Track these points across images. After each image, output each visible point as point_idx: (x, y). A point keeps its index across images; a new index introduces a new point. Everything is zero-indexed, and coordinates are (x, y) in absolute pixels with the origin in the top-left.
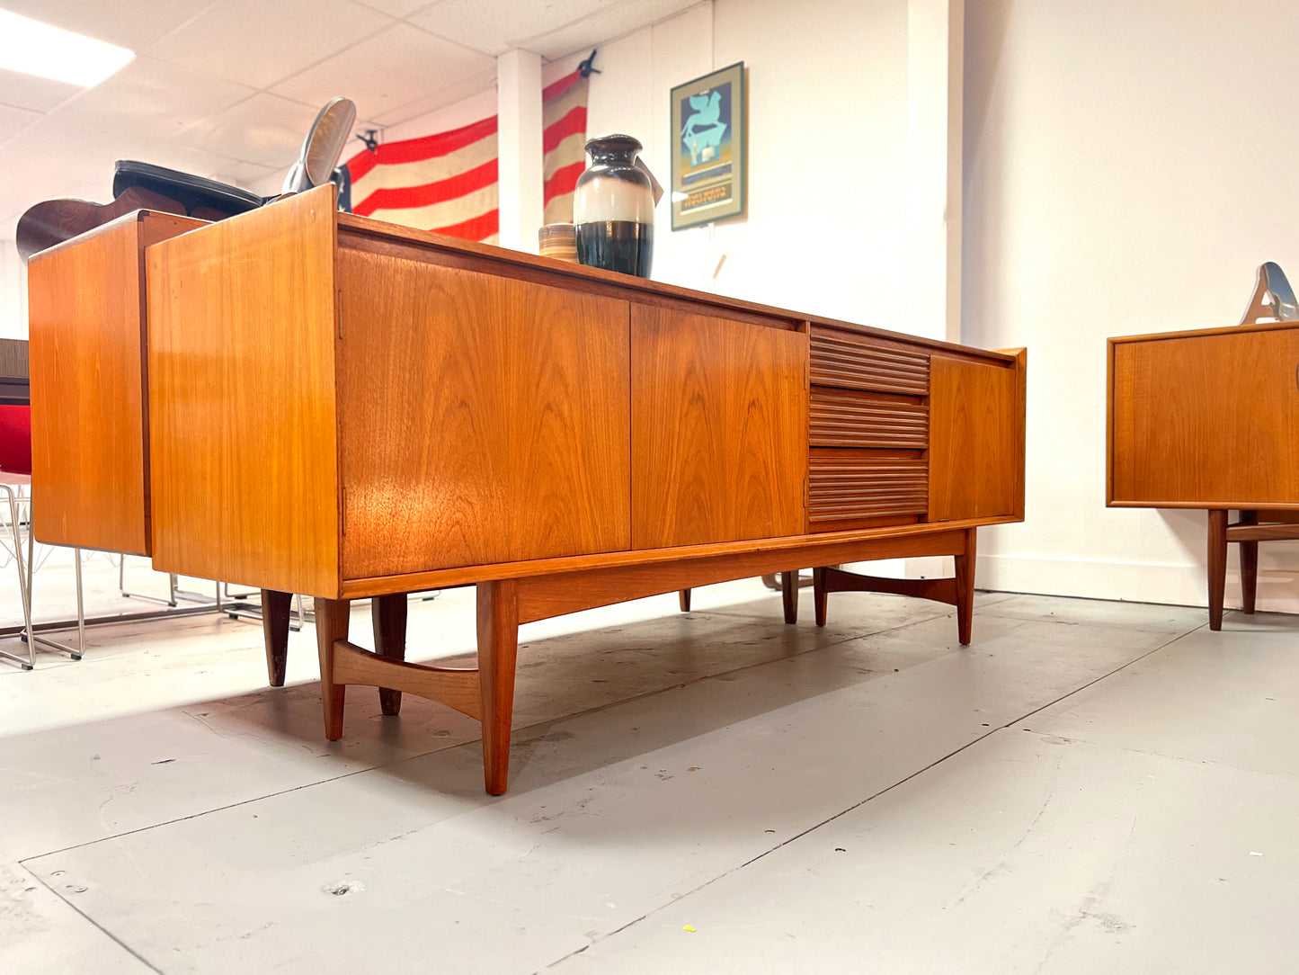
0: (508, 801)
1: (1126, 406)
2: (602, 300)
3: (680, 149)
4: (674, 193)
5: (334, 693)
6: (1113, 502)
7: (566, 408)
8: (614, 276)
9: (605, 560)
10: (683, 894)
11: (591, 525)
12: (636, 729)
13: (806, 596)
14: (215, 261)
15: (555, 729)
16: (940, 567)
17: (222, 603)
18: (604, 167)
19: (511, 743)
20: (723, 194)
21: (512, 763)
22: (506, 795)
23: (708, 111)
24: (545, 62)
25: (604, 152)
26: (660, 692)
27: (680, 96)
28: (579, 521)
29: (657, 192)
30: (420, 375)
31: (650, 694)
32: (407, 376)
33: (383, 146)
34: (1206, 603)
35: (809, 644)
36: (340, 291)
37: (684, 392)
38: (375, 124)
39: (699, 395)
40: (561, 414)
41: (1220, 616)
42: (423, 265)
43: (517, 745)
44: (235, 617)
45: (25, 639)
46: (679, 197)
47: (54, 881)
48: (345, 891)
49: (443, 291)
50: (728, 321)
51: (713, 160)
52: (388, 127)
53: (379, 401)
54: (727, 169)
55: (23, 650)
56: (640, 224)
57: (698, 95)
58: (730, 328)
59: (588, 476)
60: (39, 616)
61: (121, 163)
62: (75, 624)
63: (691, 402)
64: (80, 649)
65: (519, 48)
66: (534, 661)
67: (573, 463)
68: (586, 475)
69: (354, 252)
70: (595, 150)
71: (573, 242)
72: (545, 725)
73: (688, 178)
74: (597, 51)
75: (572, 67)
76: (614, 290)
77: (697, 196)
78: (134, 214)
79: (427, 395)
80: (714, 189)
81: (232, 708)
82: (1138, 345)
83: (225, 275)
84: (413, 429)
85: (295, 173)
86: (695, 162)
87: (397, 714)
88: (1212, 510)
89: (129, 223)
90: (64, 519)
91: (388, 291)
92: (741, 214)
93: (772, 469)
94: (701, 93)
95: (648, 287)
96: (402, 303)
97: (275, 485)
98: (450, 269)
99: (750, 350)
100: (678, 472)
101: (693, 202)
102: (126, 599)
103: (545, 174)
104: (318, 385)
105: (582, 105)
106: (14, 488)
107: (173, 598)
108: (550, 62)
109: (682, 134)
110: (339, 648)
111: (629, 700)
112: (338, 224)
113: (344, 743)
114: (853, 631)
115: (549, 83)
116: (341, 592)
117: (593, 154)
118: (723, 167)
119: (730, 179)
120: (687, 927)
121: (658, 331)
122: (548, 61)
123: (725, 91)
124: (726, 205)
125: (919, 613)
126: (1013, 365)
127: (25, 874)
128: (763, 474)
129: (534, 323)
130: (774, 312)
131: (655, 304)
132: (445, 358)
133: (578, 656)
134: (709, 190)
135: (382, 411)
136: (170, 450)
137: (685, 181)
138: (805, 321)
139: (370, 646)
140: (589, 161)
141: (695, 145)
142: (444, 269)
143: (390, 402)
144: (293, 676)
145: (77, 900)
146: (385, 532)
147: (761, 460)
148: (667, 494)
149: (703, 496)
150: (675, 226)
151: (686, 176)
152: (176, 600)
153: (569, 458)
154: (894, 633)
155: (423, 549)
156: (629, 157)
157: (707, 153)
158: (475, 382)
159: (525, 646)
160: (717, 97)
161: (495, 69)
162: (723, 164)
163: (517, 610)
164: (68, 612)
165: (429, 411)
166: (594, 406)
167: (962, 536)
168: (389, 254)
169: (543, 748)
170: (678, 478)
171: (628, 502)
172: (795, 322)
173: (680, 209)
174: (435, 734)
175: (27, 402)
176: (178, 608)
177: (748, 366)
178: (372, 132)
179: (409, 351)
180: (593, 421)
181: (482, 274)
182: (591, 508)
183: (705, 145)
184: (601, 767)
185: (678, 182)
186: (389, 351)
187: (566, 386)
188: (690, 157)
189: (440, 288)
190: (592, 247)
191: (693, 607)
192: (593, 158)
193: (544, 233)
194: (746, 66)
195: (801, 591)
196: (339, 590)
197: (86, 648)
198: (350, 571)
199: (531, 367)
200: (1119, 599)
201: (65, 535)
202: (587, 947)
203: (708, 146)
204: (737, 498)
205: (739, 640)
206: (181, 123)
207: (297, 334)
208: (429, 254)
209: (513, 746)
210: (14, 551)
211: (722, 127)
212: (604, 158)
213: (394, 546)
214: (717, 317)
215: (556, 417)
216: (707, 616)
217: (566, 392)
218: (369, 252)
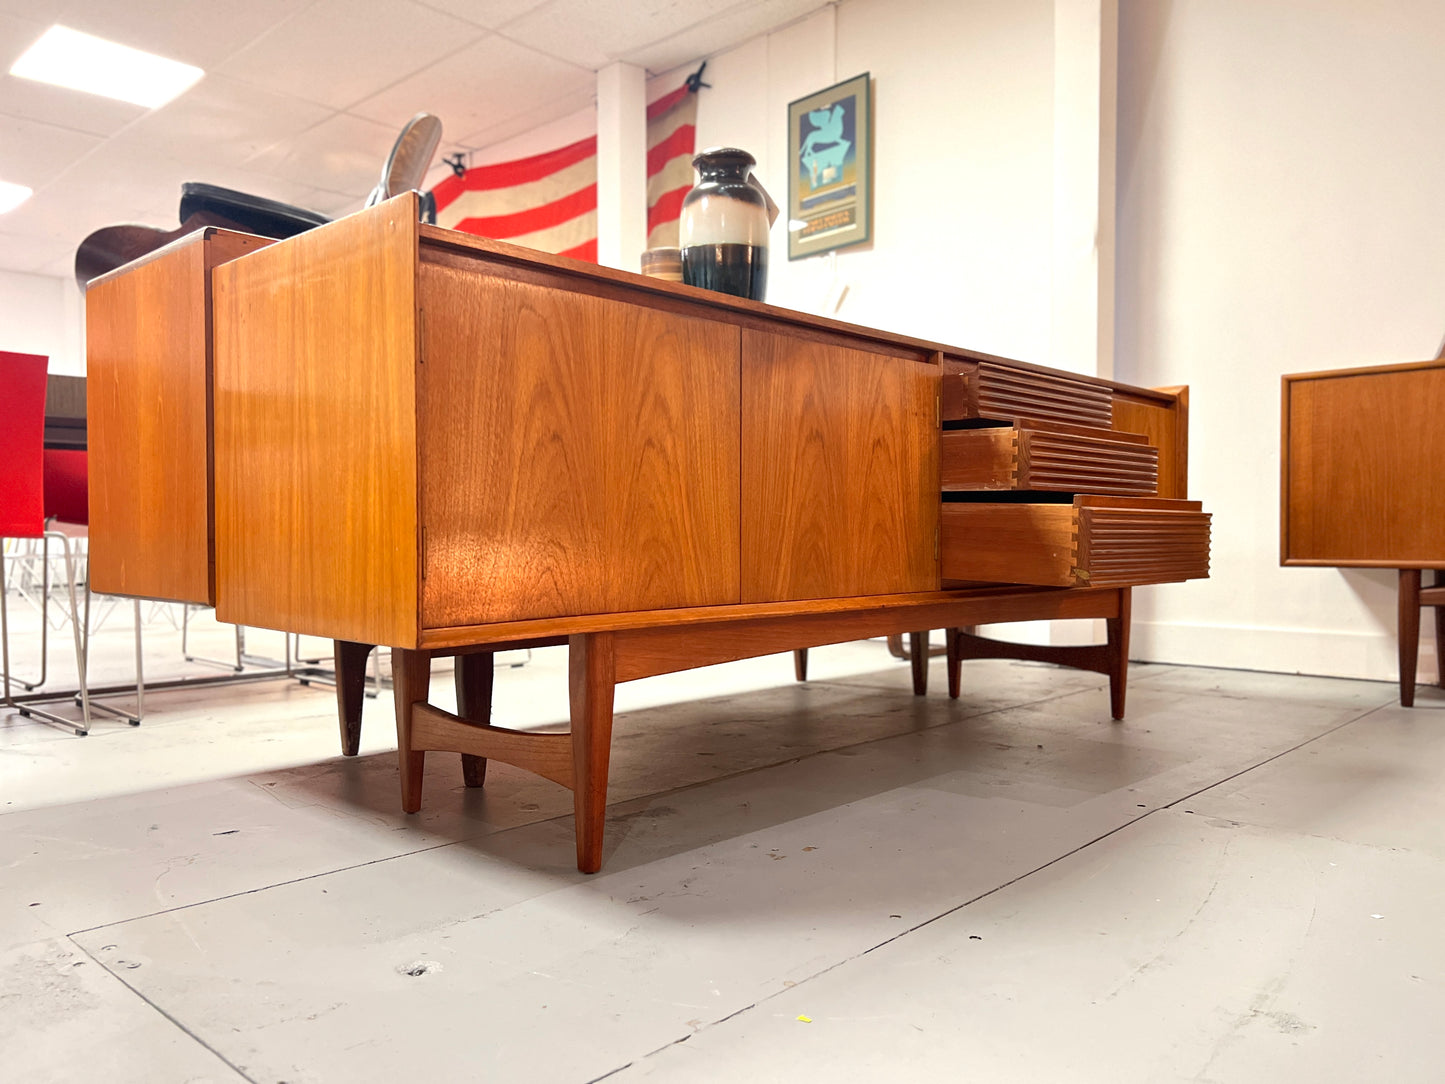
0: (602, 880)
1: (1304, 452)
2: (709, 324)
3: (798, 170)
4: (792, 221)
5: (412, 758)
6: (1289, 561)
7: (669, 444)
8: (724, 299)
9: (711, 613)
10: (796, 982)
11: (695, 574)
12: (745, 805)
13: (937, 667)
14: (286, 281)
15: (654, 804)
16: (1090, 631)
17: (292, 668)
18: (713, 184)
19: (607, 817)
20: (846, 219)
21: (607, 839)
22: (601, 873)
23: (830, 127)
24: (649, 76)
25: (713, 167)
26: (771, 766)
27: (799, 111)
28: (683, 569)
29: (772, 211)
30: (509, 404)
31: (761, 768)
32: (495, 405)
33: (472, 171)
34: (1395, 676)
35: (940, 718)
36: (421, 310)
37: (801, 428)
38: (462, 147)
39: (817, 431)
40: (663, 451)
41: (1412, 691)
42: (513, 283)
43: (613, 820)
44: (305, 683)
45: (79, 703)
46: (798, 225)
47: (104, 956)
48: (421, 972)
49: (534, 311)
50: (851, 351)
51: (835, 181)
52: (477, 150)
53: (464, 432)
54: (851, 191)
55: (77, 715)
56: (753, 248)
57: (818, 110)
58: (851, 358)
59: (693, 521)
60: (94, 680)
61: (188, 186)
62: (134, 688)
63: (809, 440)
64: (138, 714)
65: (621, 61)
66: (632, 732)
67: (677, 504)
68: (691, 520)
69: (437, 268)
70: (703, 166)
71: (679, 267)
72: (643, 800)
73: (807, 202)
74: (708, 63)
75: (678, 81)
76: (723, 314)
77: (816, 222)
78: (200, 232)
79: (516, 427)
80: (836, 213)
81: (301, 778)
82: (1317, 383)
83: (297, 295)
84: (500, 463)
85: (375, 197)
86: (815, 184)
87: (481, 786)
88: (1403, 570)
89: (194, 242)
90: (123, 567)
91: (474, 310)
92: (866, 241)
93: (899, 516)
94: (822, 108)
95: (762, 311)
96: (489, 324)
97: (349, 523)
98: (542, 288)
99: (875, 382)
100: (794, 516)
101: (813, 229)
102: (189, 663)
103: (649, 200)
104: (396, 414)
105: (690, 122)
106: (72, 541)
107: (239, 662)
108: (655, 76)
109: (800, 153)
110: (419, 712)
111: (736, 775)
112: (420, 237)
113: (422, 815)
114: (991, 704)
115: (655, 99)
116: (420, 641)
117: (702, 170)
118: (846, 190)
119: (853, 203)
120: (802, 1017)
121: (772, 359)
122: (652, 75)
123: (849, 105)
124: (850, 232)
125: (1066, 685)
126: (1173, 405)
127: (74, 949)
128: (889, 524)
129: (634, 349)
130: (902, 341)
131: (769, 330)
132: (536, 386)
133: (681, 727)
134: (831, 215)
135: (467, 443)
136: (236, 489)
137: (804, 206)
138: (937, 351)
139: (452, 708)
140: (697, 180)
141: (814, 165)
142: (535, 288)
143: (476, 433)
144: (368, 744)
145: (130, 977)
146: (469, 577)
147: (887, 505)
148: (781, 542)
149: (821, 544)
150: (793, 254)
151: (805, 199)
152: (243, 665)
153: (673, 499)
154: (1037, 706)
155: (511, 597)
156: (742, 173)
157: (828, 174)
158: (569, 413)
159: (623, 715)
160: (839, 111)
161: (594, 85)
162: (846, 186)
163: (614, 667)
164: (128, 677)
165: (518, 445)
166: (700, 441)
167: (1114, 598)
168: (475, 271)
169: (641, 824)
170: (793, 524)
171: (738, 550)
172: (925, 352)
173: (797, 236)
174: (523, 808)
175: (84, 447)
176: (244, 672)
177: (872, 401)
178: (459, 156)
179: (497, 377)
180: (699, 458)
181: (577, 295)
182: (696, 555)
183: (826, 165)
184: (706, 845)
185: (796, 205)
186: (475, 377)
187: (670, 420)
188: (809, 179)
189: (531, 308)
190: (700, 275)
191: (811, 676)
192: (701, 175)
193: (647, 258)
194: (872, 77)
195: (932, 661)
196: (418, 640)
197: (145, 714)
198: (429, 619)
199: (631, 399)
200: (1295, 672)
201: (123, 584)
202: (689, 1036)
203: (829, 166)
204: (860, 548)
205: (860, 712)
206: (253, 147)
207: (375, 356)
208: (519, 272)
209: (609, 821)
210: (70, 612)
211: (845, 145)
212: (713, 174)
213: (478, 592)
214: (838, 345)
215: (658, 453)
216: (826, 686)
217: (669, 426)
218: (452, 268)
